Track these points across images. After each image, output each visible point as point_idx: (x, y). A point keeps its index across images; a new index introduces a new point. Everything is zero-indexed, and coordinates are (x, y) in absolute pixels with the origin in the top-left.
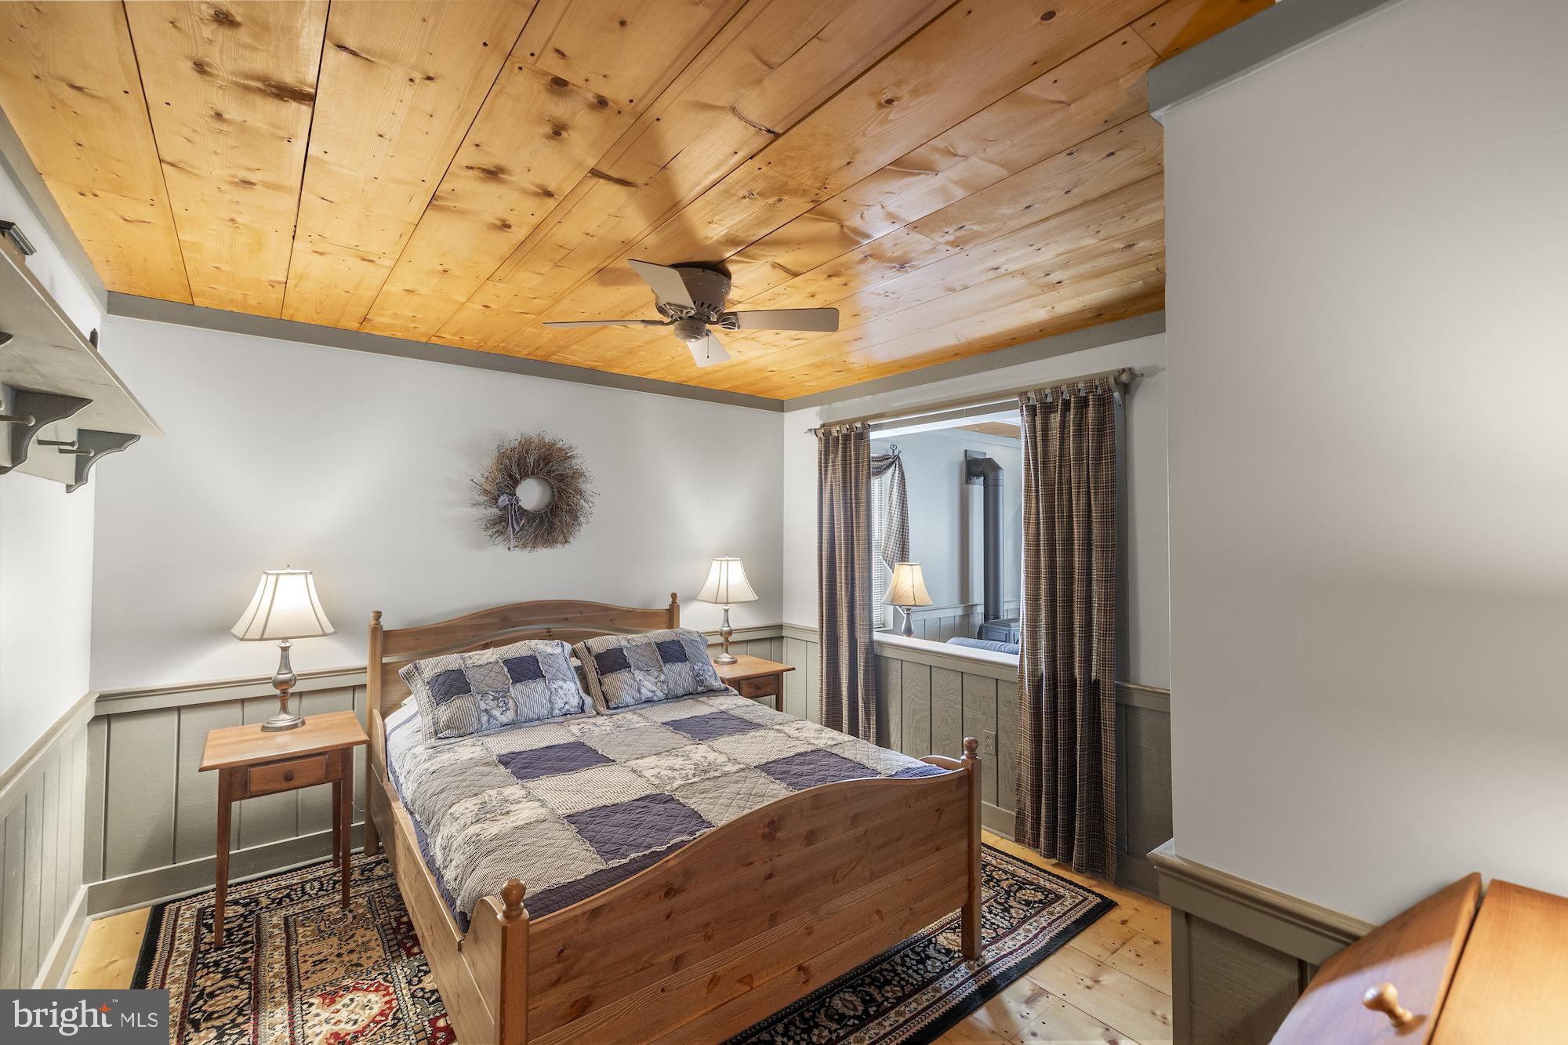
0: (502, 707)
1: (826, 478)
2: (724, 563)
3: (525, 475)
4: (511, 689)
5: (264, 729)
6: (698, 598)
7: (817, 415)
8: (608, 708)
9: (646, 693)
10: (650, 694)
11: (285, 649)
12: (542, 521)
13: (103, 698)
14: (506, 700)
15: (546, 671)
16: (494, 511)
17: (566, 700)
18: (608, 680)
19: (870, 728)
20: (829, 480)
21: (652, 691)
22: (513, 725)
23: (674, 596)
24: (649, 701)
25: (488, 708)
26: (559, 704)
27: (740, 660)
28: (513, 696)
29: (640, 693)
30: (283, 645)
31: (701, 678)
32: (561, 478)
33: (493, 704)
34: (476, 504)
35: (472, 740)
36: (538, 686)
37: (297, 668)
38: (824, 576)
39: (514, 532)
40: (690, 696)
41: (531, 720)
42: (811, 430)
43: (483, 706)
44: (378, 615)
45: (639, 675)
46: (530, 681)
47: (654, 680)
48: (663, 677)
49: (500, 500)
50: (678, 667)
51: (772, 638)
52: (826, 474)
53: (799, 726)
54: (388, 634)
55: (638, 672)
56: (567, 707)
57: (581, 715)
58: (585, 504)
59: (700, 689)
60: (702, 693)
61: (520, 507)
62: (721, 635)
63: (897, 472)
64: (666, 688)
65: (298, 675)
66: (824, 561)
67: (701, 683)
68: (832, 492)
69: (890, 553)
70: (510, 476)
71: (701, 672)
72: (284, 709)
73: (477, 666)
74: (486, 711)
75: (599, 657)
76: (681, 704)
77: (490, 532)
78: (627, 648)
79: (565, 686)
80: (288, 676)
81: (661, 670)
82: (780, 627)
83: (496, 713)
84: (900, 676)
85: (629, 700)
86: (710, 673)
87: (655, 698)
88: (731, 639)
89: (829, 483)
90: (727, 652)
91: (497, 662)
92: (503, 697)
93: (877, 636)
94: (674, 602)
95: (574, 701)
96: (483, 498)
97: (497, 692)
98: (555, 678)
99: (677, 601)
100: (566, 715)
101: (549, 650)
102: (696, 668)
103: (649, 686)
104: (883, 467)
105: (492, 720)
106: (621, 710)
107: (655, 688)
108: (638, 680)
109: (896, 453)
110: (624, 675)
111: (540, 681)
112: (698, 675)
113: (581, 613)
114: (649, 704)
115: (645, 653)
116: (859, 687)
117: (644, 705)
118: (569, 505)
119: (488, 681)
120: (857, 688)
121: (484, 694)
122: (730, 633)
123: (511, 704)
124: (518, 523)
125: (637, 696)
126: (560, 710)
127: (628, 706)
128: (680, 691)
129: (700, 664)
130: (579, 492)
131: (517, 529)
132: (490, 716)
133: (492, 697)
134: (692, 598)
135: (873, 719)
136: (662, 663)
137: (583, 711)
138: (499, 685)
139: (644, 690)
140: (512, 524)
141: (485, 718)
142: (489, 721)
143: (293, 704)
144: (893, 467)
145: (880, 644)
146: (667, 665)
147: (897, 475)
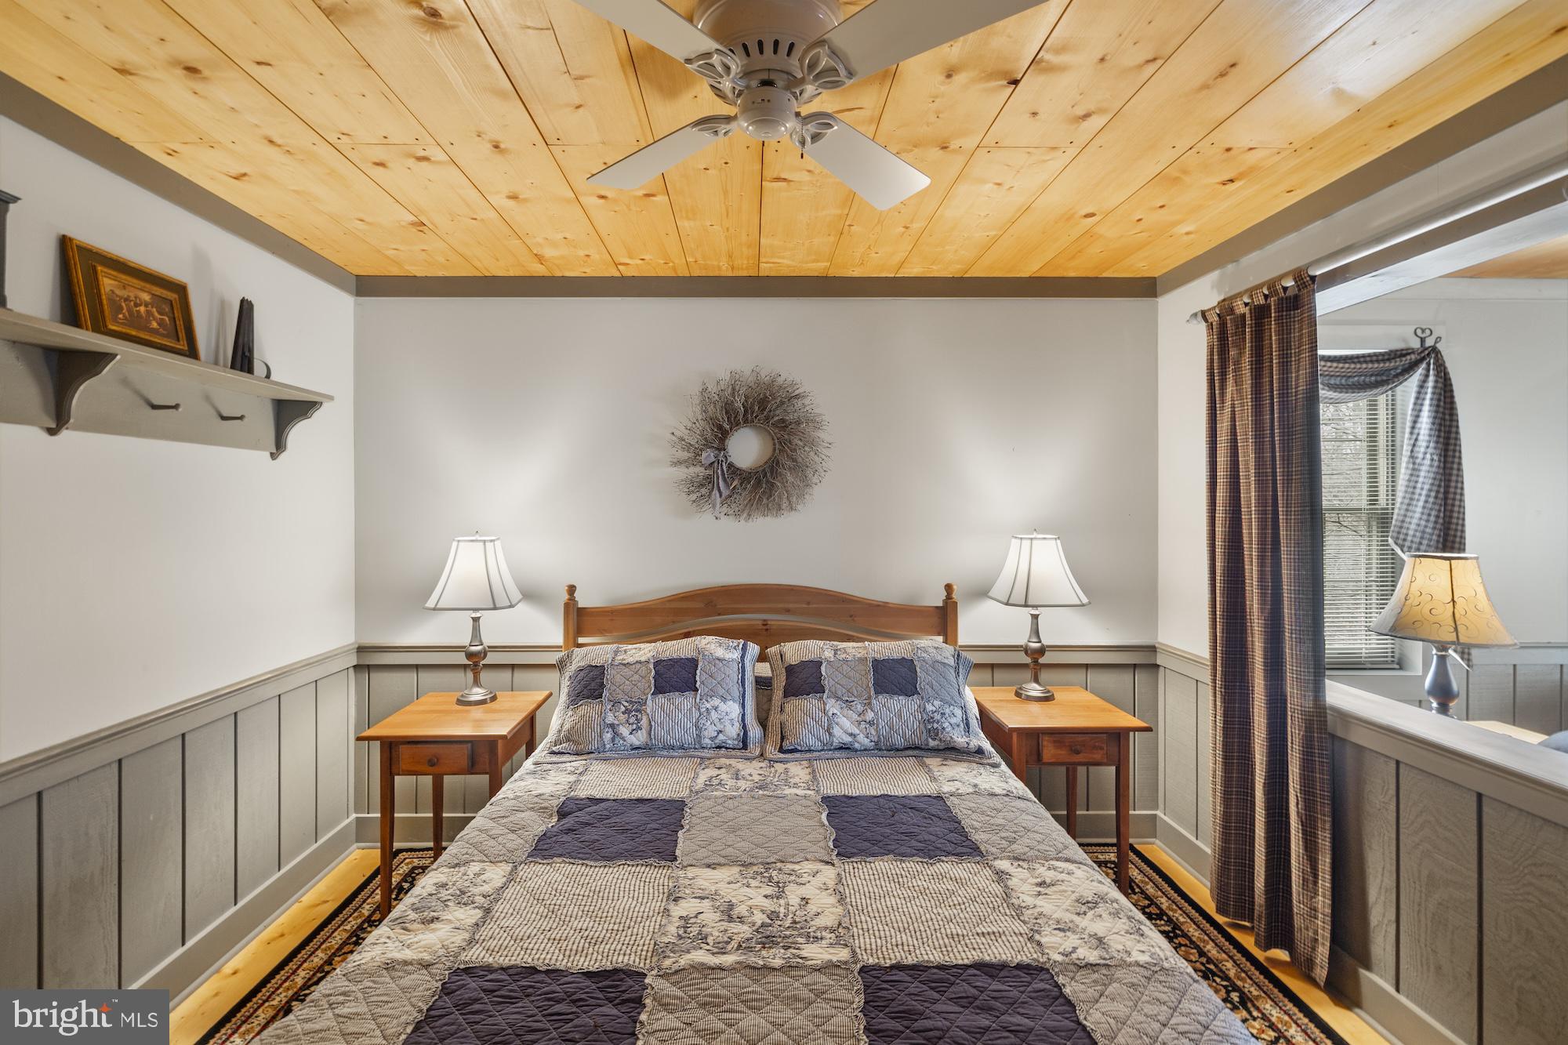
0: (632, 724)
1: (1223, 394)
2: (1026, 543)
3: (735, 424)
4: (649, 702)
5: (460, 702)
6: (990, 594)
7: (1212, 287)
8: (781, 750)
9: (840, 736)
10: (848, 739)
11: (476, 620)
12: (759, 483)
13: (361, 650)
14: (640, 716)
15: (702, 683)
16: (699, 470)
17: (720, 727)
18: (793, 704)
19: (1316, 876)
20: (1228, 396)
21: (851, 735)
22: (646, 750)
23: (949, 588)
24: (844, 748)
25: (616, 722)
26: (710, 731)
27: (1059, 695)
28: (648, 712)
29: (830, 734)
30: (474, 615)
31: (935, 725)
32: (783, 425)
33: (623, 717)
34: (678, 463)
35: (584, 762)
36: (684, 702)
37: (488, 639)
38: (1218, 571)
39: (721, 496)
40: (916, 752)
41: (672, 748)
42: (1195, 315)
43: (610, 719)
44: (572, 589)
45: (833, 707)
46: (677, 693)
47: (855, 717)
48: (870, 715)
49: (704, 455)
50: (898, 703)
51: (1135, 666)
52: (1223, 388)
53: (1049, 876)
54: (582, 612)
55: (833, 701)
56: (721, 737)
57: (739, 753)
58: (816, 459)
59: (932, 743)
60: (936, 751)
61: (731, 465)
62: (1026, 653)
63: (1431, 378)
64: (874, 732)
65: (489, 647)
66: (1219, 543)
67: (934, 733)
68: (1233, 419)
69: (1411, 533)
70: (720, 427)
71: (937, 717)
72: (477, 682)
73: (624, 665)
74: (612, 726)
75: (790, 670)
76: (894, 762)
77: (694, 497)
78: (829, 662)
79: (723, 707)
80: (479, 648)
81: (870, 704)
82: (1152, 649)
83: (624, 731)
84: (1393, 791)
85: (812, 742)
86: (953, 720)
87: (857, 746)
88: (1042, 661)
89: (1228, 403)
90: (1036, 681)
91: (647, 662)
92: (637, 711)
93: (1340, 694)
94: (949, 596)
95: (733, 731)
96: (685, 455)
97: (631, 702)
98: (712, 694)
99: (954, 596)
100: (719, 747)
101: (720, 652)
102: (930, 707)
103: (846, 725)
104: (1393, 372)
105: (617, 739)
106: (797, 755)
107: (856, 731)
108: (830, 714)
109: (1429, 342)
110: (810, 703)
111: (689, 694)
112: (931, 720)
113: (808, 603)
114: (844, 754)
115: (851, 674)
116: (1291, 790)
117: (837, 754)
118: (794, 460)
119: (627, 686)
120: (1288, 791)
121: (616, 703)
122: (1042, 651)
123: (644, 722)
124: (727, 485)
125: (826, 737)
126: (712, 739)
127: (810, 751)
128: (899, 741)
129: (937, 703)
130: (812, 443)
131: (725, 493)
132: (616, 734)
133: (623, 709)
134: (982, 593)
135: (1325, 862)
136: (872, 692)
137: (745, 747)
138: (637, 694)
139: (837, 731)
140: (718, 484)
141: (608, 736)
142: (613, 739)
143: (484, 676)
144: (1420, 371)
145: (1344, 717)
146: (880, 697)
147: (1430, 383)
